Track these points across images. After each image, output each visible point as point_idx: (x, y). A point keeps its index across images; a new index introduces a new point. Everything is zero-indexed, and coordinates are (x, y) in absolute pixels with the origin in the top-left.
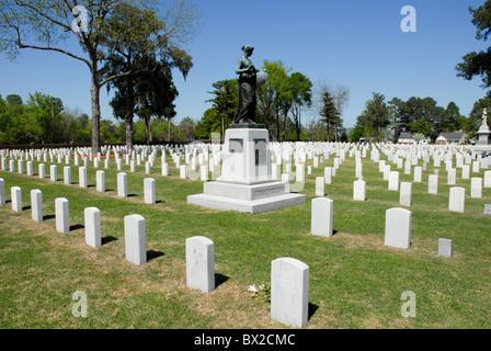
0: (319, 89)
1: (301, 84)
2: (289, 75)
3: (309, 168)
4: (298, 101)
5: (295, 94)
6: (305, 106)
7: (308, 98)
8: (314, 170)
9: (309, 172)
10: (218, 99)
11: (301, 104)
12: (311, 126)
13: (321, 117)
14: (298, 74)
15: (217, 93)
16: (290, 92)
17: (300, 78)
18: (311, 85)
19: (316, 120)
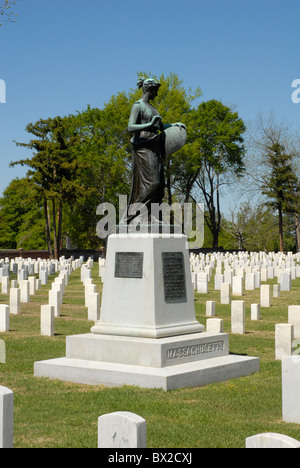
0: (259, 136)
1: (220, 126)
2: (194, 105)
3: (254, 307)
4: (215, 163)
5: (207, 148)
6: (229, 174)
7: (235, 156)
8: (262, 311)
9: (254, 316)
10: (39, 159)
11: (220, 170)
12: (241, 218)
13: (265, 199)
14: (213, 104)
15: (38, 147)
16: (196, 144)
17: (217, 113)
18: (243, 128)
19: (254, 204)
